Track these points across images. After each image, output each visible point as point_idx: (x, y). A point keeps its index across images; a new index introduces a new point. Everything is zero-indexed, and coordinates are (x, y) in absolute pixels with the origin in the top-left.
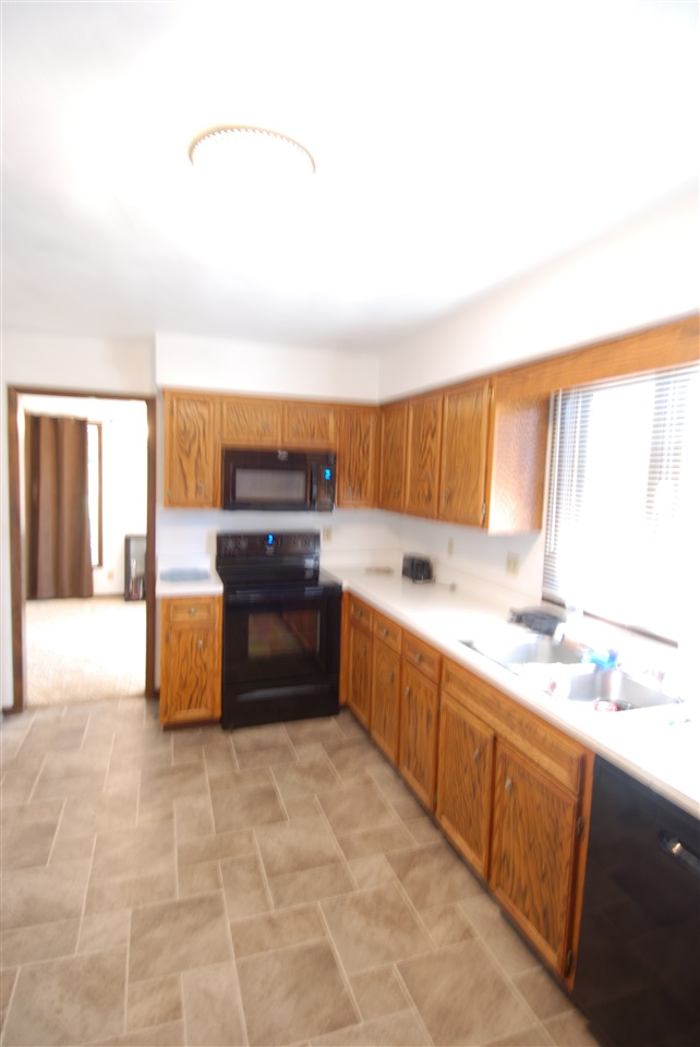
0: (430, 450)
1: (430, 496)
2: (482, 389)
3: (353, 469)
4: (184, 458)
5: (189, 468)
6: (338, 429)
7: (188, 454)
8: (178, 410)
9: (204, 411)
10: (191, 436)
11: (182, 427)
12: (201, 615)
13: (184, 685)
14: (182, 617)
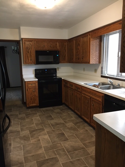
0: (79, 49)
1: (79, 59)
2: (88, 36)
3: (63, 54)
4: (27, 53)
5: (29, 55)
6: (59, 46)
7: (28, 52)
8: (26, 43)
9: (31, 43)
10: (29, 49)
11: (27, 47)
12: (34, 85)
13: (31, 99)
14: (30, 85)
